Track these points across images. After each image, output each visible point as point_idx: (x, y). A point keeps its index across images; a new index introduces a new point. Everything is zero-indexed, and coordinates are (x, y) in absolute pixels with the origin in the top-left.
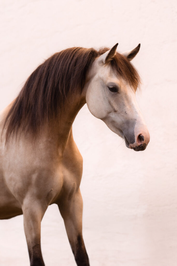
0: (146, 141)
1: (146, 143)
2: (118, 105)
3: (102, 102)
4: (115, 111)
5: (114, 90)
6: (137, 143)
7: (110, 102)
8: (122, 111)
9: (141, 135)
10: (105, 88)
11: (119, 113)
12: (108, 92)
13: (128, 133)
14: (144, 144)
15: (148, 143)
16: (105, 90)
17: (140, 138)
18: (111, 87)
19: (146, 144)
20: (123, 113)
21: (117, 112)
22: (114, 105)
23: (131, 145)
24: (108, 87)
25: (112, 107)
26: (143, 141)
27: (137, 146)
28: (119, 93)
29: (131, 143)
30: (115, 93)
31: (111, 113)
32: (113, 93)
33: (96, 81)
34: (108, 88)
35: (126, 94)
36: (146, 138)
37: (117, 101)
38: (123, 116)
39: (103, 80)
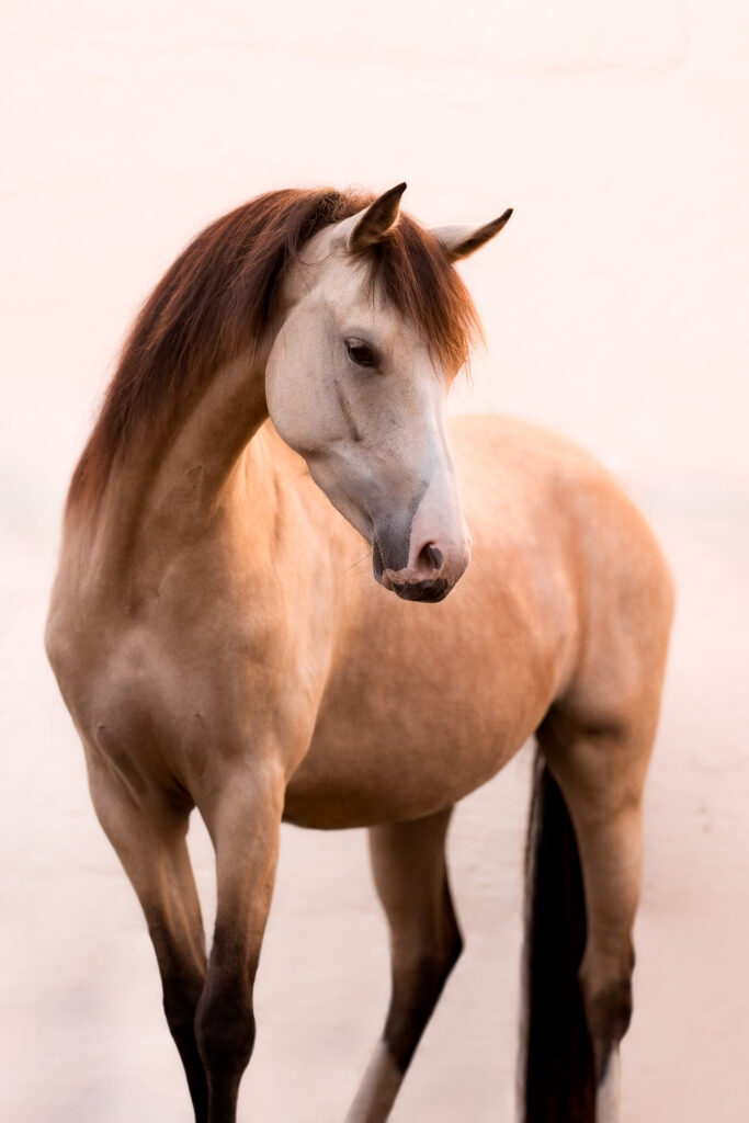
0: (447, 570)
1: (446, 581)
2: (371, 417)
3: (317, 393)
4: (357, 438)
5: (365, 356)
6: (413, 570)
7: (342, 402)
8: (382, 443)
9: (432, 547)
10: (337, 344)
11: (370, 449)
12: (343, 362)
13: (389, 526)
14: (438, 580)
15: (456, 581)
16: (332, 352)
17: (428, 555)
18: (355, 344)
19: (449, 581)
20: (382, 451)
21: (364, 444)
22: (354, 414)
23: (389, 573)
24: (347, 343)
25: (349, 420)
26: (435, 570)
27: (411, 582)
28: (380, 373)
29: (391, 567)
30: (367, 369)
31: (341, 443)
32: (360, 369)
33: (311, 311)
34: (344, 347)
35: (407, 382)
36: (449, 561)
37: (371, 402)
38: (381, 461)
39: (332, 314)
